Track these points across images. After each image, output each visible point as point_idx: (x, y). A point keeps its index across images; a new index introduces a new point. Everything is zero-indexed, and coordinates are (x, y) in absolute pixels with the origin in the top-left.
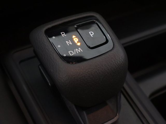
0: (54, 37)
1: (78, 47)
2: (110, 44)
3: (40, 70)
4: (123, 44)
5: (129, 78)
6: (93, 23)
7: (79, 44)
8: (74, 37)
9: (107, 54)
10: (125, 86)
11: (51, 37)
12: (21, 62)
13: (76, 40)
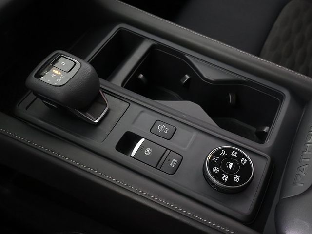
0: (42, 77)
1: (60, 75)
2: (78, 64)
3: (44, 103)
4: (88, 62)
5: (101, 81)
6: (60, 57)
7: (60, 73)
8: (54, 71)
9: (80, 71)
10: (101, 86)
11: (40, 78)
12: (27, 108)
13: (56, 72)
